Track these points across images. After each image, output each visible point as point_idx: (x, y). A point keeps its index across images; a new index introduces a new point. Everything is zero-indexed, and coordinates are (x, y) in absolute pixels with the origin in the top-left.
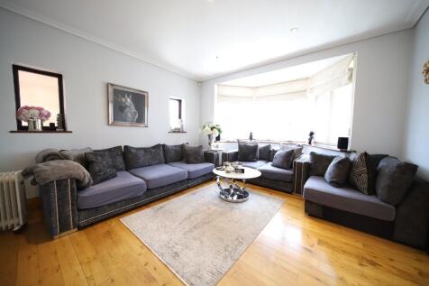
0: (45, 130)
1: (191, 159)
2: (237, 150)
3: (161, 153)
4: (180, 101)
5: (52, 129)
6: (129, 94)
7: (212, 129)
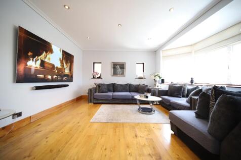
0: (98, 78)
1: (140, 91)
2: (167, 89)
3: (128, 87)
4: (143, 64)
5: (99, 78)
6: (118, 64)
7: (155, 76)
